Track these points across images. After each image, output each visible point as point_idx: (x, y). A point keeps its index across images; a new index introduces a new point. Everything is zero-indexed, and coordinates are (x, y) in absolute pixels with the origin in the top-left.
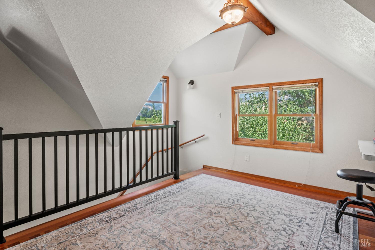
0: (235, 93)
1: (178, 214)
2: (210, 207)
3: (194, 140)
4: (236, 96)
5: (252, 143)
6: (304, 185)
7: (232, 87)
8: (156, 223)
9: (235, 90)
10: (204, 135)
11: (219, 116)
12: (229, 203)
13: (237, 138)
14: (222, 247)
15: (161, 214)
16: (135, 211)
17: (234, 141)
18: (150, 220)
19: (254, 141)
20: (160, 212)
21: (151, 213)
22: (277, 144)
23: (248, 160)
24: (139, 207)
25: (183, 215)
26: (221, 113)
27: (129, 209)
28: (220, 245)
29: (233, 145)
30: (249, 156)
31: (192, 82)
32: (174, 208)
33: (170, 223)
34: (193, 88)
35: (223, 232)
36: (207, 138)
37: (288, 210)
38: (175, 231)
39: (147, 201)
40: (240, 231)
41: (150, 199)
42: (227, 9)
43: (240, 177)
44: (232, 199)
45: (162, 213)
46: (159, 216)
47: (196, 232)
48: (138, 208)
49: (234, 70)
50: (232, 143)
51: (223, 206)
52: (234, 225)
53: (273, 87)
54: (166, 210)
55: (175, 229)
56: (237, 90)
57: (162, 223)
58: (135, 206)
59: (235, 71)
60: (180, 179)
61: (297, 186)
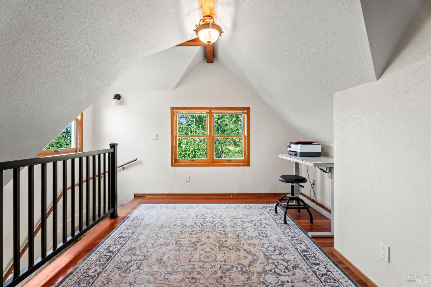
0: (174, 113)
1: (161, 259)
2: (186, 237)
3: (122, 166)
4: (175, 117)
5: (192, 163)
6: (237, 194)
7: (171, 108)
8: (143, 284)
9: (174, 111)
10: (136, 160)
11: (156, 138)
12: (199, 227)
13: (176, 160)
14: (236, 273)
15: (138, 270)
16: (93, 283)
17: (174, 163)
18: (130, 284)
19: (194, 161)
20: (135, 267)
21: (123, 275)
22: (215, 162)
23: (188, 181)
24: (96, 274)
25: (167, 258)
26: (157, 135)
27: (79, 284)
28: (234, 272)
29: (173, 168)
30: (189, 176)
31: (118, 97)
32: (147, 254)
33: (161, 275)
34: (120, 104)
35: (223, 258)
36: (140, 162)
37: (245, 217)
38: (178, 280)
39: (100, 261)
40: (234, 250)
41: (101, 257)
42: (209, 26)
43: (182, 198)
44: (198, 222)
45: (138, 267)
46: (139, 273)
47: (199, 270)
48: (95, 276)
49: (174, 89)
50: (172, 166)
51: (197, 232)
52: (225, 247)
53: (212, 111)
54: (141, 262)
55: (175, 279)
56: (177, 111)
57: (152, 279)
58: (85, 277)
59: (174, 91)
60: (119, 216)
61: (232, 196)
